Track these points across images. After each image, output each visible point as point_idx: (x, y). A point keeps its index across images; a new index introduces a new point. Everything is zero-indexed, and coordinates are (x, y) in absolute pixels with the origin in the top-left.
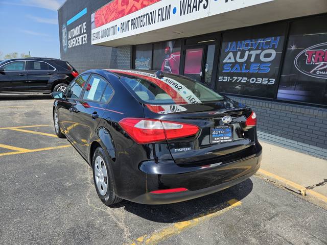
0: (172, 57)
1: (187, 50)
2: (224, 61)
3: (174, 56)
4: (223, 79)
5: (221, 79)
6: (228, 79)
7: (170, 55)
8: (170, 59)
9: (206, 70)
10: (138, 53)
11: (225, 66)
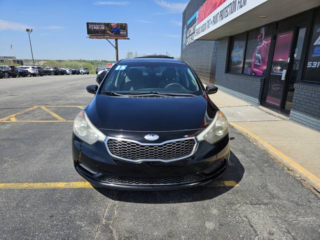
0: (263, 44)
1: (278, 35)
2: (315, 44)
3: (265, 42)
4: (312, 64)
5: (309, 65)
6: (317, 64)
7: (262, 42)
8: (261, 46)
9: (295, 55)
10: (236, 43)
11: (316, 49)
